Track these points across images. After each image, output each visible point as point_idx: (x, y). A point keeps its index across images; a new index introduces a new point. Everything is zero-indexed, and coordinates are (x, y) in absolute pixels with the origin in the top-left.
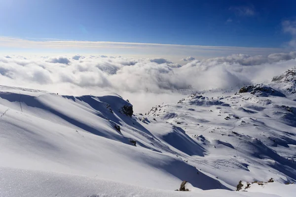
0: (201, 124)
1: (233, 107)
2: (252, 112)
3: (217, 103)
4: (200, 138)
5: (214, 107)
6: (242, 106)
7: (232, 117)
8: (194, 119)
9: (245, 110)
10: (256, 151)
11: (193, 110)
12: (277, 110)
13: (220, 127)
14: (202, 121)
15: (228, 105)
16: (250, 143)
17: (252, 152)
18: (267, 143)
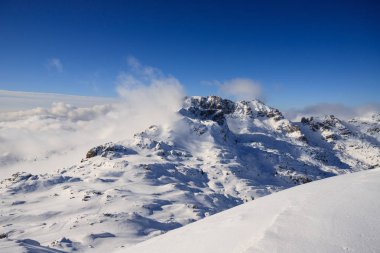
0: (50, 222)
1: (87, 180)
2: (112, 181)
3: (61, 180)
4: (64, 244)
5: (58, 188)
6: (97, 176)
7: (91, 195)
8: (31, 218)
9: (103, 181)
10: (140, 228)
11: (22, 203)
12: (136, 171)
13: (82, 215)
14: (49, 215)
15: (78, 179)
16: (129, 221)
17: (136, 231)
18: (144, 213)
